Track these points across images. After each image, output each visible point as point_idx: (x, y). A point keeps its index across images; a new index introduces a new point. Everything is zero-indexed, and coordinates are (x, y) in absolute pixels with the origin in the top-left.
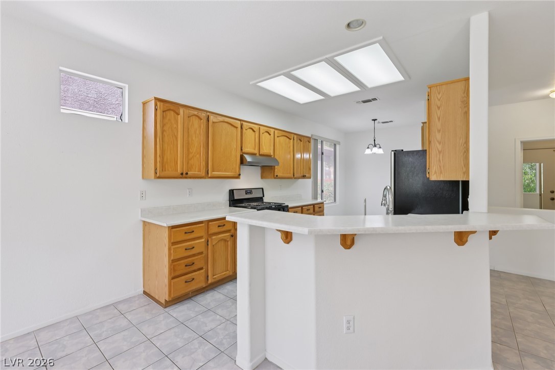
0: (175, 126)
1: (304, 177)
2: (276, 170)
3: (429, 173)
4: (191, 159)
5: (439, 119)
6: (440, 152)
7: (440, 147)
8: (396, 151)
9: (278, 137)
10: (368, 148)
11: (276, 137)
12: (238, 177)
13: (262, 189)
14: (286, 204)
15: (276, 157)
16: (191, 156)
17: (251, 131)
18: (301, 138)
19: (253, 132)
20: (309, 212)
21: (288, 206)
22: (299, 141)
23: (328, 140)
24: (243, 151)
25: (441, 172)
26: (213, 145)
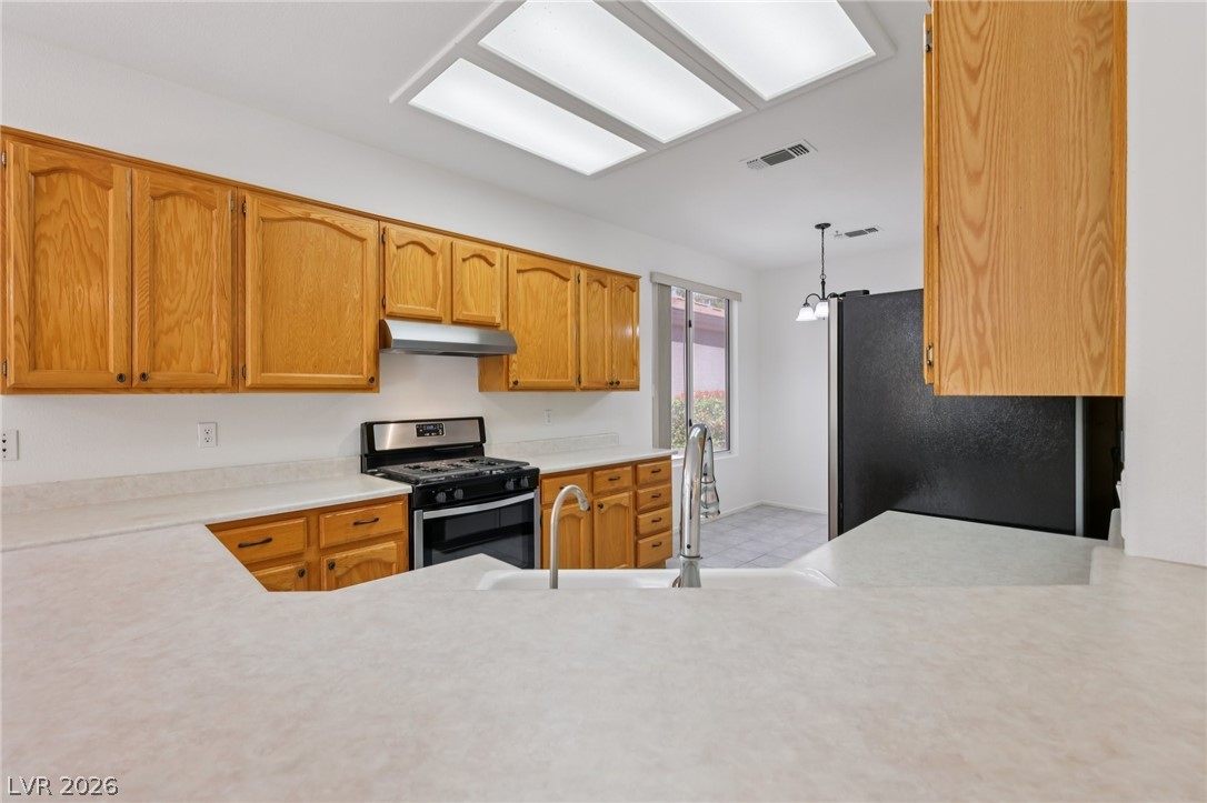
0: (93, 223)
1: (614, 385)
2: (514, 367)
3: (930, 364)
4: (170, 330)
5: (974, 122)
6: (979, 271)
7: (978, 249)
8: (843, 295)
9: (519, 271)
10: (806, 304)
11: (513, 271)
12: (372, 385)
13: (481, 420)
14: (533, 465)
15: (512, 328)
16: (167, 321)
17: (420, 251)
18: (600, 276)
19: (427, 256)
20: (617, 484)
21: (537, 470)
22: (596, 286)
23: (705, 289)
24: (388, 310)
25: (985, 361)
26: (264, 289)
